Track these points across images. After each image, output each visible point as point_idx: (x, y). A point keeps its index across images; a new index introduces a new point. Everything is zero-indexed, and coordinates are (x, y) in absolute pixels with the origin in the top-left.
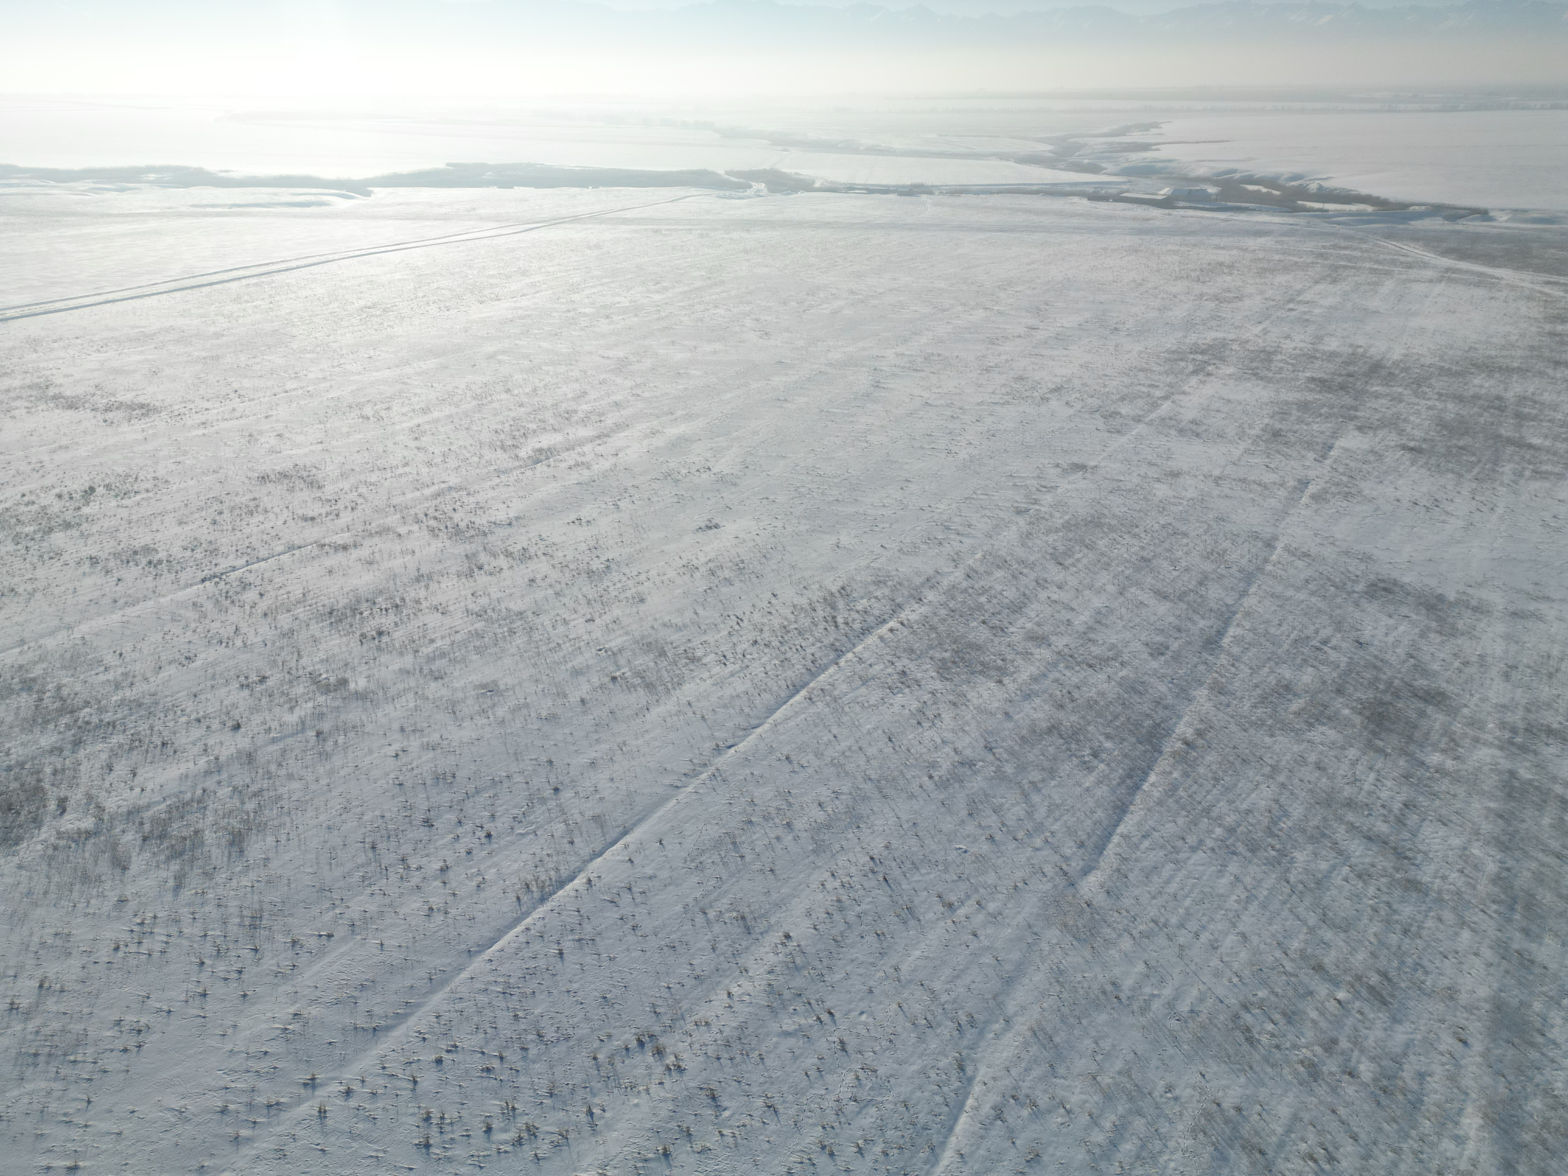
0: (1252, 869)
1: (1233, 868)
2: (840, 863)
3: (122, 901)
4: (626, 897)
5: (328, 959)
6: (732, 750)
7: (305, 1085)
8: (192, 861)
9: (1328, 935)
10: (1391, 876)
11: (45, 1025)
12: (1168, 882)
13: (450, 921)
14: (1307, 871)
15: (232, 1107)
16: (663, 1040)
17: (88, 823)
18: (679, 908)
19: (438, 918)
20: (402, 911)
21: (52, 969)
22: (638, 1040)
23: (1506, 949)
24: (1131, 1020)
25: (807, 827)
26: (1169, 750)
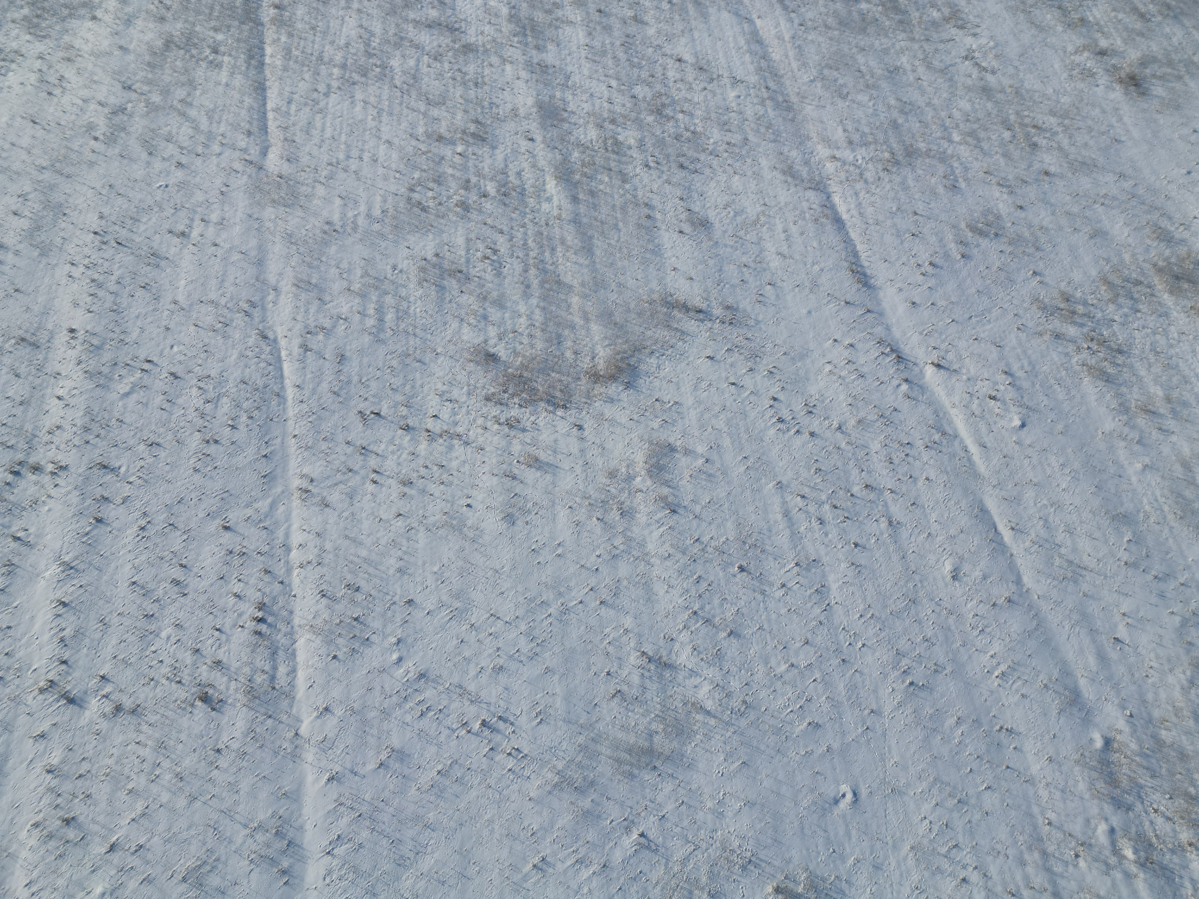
0: (371, 89)
1: (359, 95)
2: (72, 252)
9: (435, 112)
10: (453, 48)
12: (323, 130)
14: (404, 72)
16: (32, 460)
22: (11, 472)
23: (531, 65)
24: (350, 240)
25: (19, 238)
26: (267, 19)
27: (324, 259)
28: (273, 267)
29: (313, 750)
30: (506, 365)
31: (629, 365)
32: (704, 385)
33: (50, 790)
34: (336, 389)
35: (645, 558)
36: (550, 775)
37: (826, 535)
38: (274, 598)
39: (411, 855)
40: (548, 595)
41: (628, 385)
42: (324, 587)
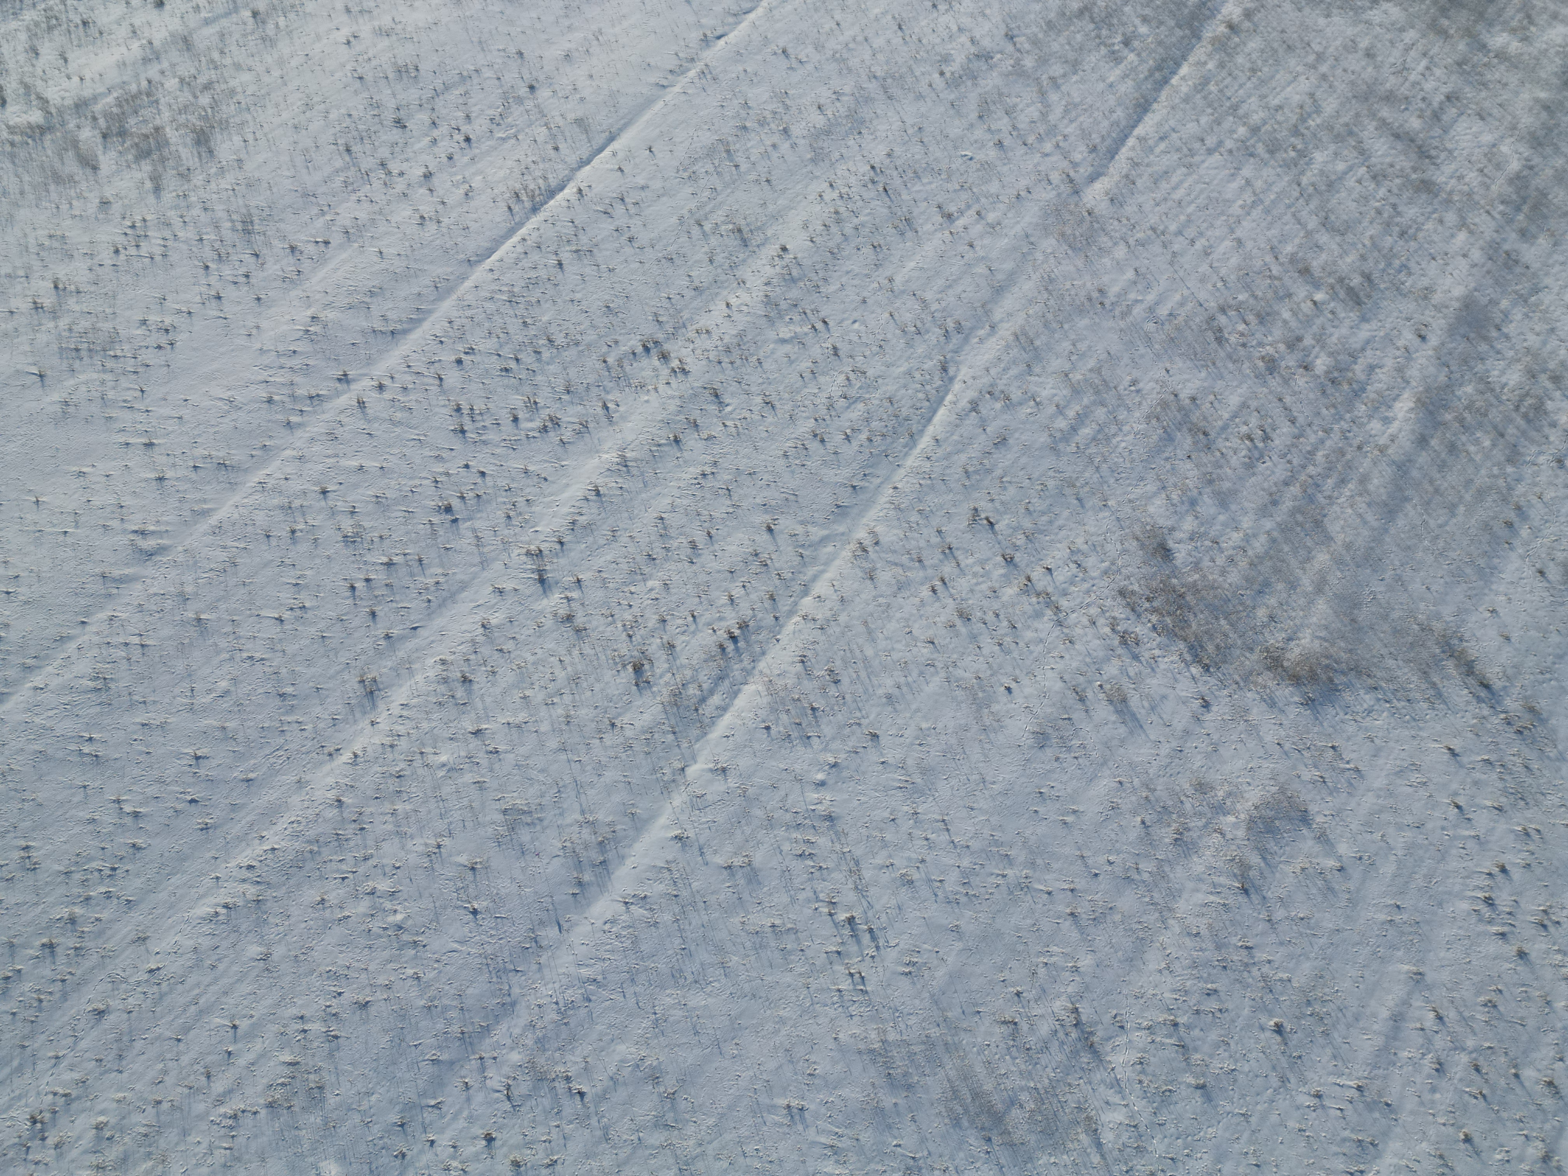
0: (1267, 172)
1: (1247, 171)
2: (839, 173)
3: (105, 204)
4: (619, 209)
5: (331, 265)
6: (722, 42)
7: (339, 380)
8: (163, 160)
10: (1407, 177)
11: (74, 323)
12: (1174, 188)
13: (445, 230)
14: (1322, 172)
15: (276, 398)
16: (667, 347)
17: (36, 117)
18: (674, 220)
19: (432, 227)
20: (394, 219)
21: (62, 271)
22: (644, 346)
23: (1496, 250)
24: (1111, 323)
25: (805, 132)
26: (1210, 35)
27: (1066, 326)
28: (1009, 302)
29: (685, 797)
30: (1175, 572)
31: (1331, 680)
32: (1415, 777)
33: (473, 642)
34: (971, 469)
35: (1165, 912)
36: (873, 1035)
37: (1434, 1090)
38: (760, 628)
39: (690, 978)
40: (1018, 853)
41: (1309, 703)
42: (808, 653)
